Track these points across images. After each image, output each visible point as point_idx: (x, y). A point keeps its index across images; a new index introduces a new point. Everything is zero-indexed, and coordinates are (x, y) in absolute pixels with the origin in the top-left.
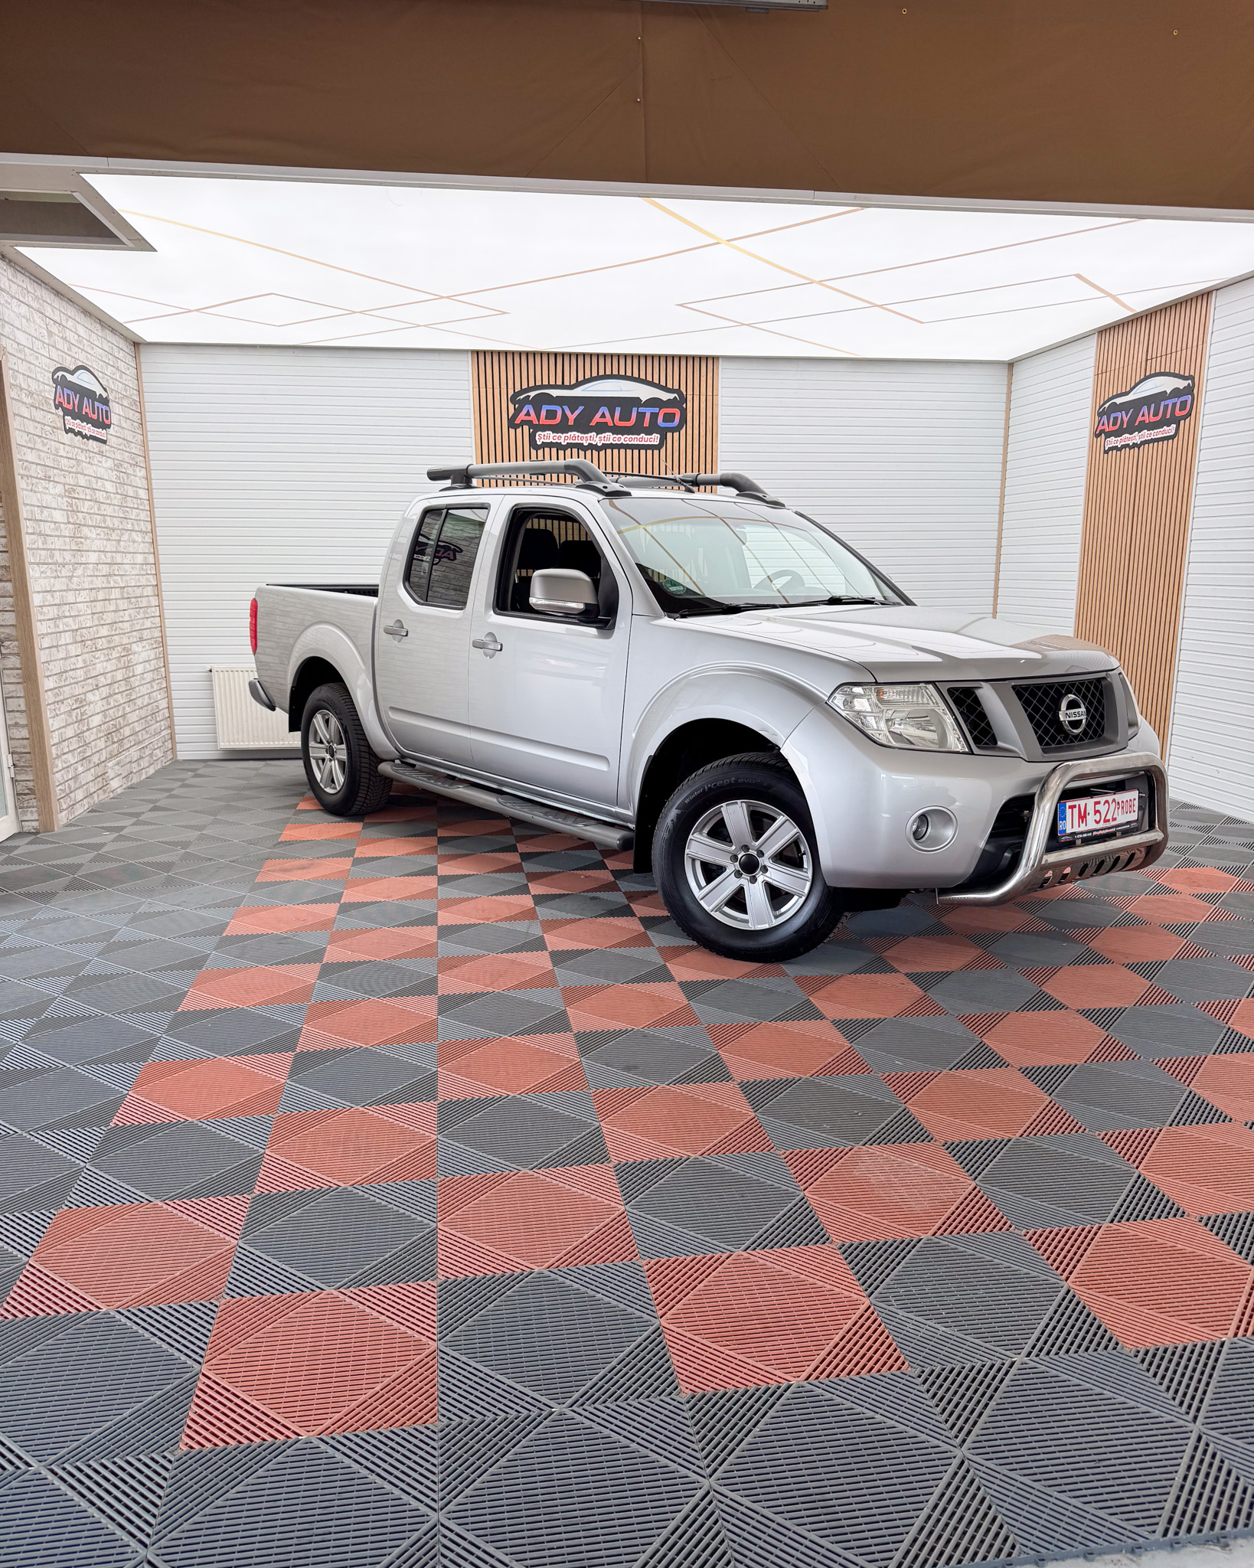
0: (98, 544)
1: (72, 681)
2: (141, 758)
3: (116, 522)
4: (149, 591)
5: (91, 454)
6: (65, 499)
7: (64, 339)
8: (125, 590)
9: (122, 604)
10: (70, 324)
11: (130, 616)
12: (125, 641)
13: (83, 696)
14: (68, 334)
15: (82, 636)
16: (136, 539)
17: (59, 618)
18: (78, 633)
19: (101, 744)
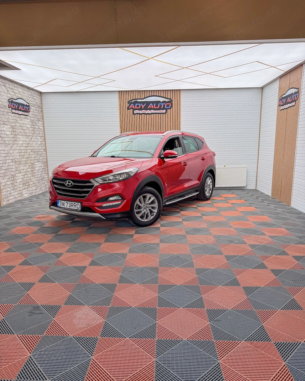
0: (23, 139)
1: (10, 171)
2: (36, 189)
3: (31, 134)
4: (43, 150)
5: (22, 118)
6: (11, 129)
7: (14, 92)
8: (33, 150)
9: (31, 153)
10: (16, 88)
11: (35, 156)
12: (32, 162)
13: (15, 175)
14: (14, 90)
15: (15, 160)
16: (38, 138)
17: (6, 156)
18: (14, 160)
19: (21, 186)
